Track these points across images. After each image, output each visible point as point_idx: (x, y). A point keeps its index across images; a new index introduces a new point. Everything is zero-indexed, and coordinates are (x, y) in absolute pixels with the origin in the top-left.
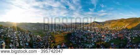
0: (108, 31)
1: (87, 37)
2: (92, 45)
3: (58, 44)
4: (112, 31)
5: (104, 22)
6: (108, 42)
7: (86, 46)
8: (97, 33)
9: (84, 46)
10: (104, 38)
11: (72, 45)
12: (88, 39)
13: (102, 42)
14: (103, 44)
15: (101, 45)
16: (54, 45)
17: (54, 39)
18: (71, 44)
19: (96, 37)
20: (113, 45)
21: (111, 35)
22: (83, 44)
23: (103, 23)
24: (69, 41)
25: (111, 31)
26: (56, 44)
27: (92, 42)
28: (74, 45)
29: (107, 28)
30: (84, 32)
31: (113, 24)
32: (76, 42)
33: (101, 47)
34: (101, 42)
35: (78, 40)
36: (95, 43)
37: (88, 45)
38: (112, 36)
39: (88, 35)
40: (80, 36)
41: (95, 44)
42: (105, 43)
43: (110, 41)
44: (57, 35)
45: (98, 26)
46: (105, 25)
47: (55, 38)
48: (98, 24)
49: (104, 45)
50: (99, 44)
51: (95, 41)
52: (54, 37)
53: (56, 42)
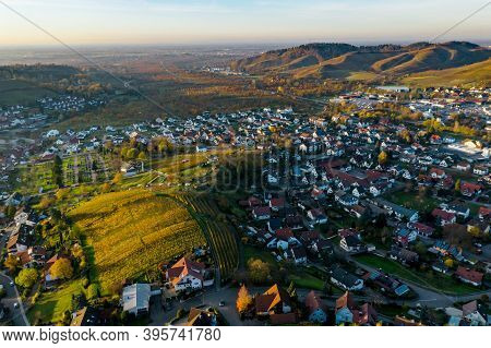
1: (428, 218)
3: (127, 272)
7: (412, 296)
9: (390, 294)
11: (272, 272)
12: (439, 235)
16: (90, 293)
17: (82, 238)
18: (257, 264)
24: (240, 234)
26: (106, 282)
28: (291, 268)
30: (407, 155)
32: (303, 250)
35: (324, 229)
37: (430, 297)
39: (451, 195)
40: (348, 196)
44: (112, 189)
47: (80, 225)
52: (70, 221)
53: (99, 260)
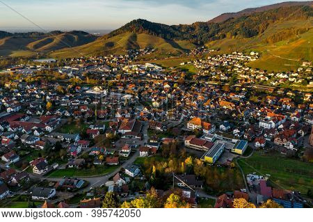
0: (233, 91)
2: (123, 175)
4: (262, 94)
5: (204, 26)
6: (225, 161)
8: (156, 104)
10: (199, 134)
12: (93, 143)
13: (189, 161)
14: (190, 170)
15: (179, 173)
19: (151, 131)
20: (254, 188)
21: (255, 121)
22: (61, 181)
23: (200, 35)
25: (255, 96)
27: (122, 160)
29: (223, 69)
30: (64, 101)
31: (276, 39)
32: (5, 186)
33: (183, 184)
34: (179, 158)
35: (18, 165)
36: (142, 167)
37: (96, 181)
38: (256, 133)
39: (94, 119)
40: (31, 137)
41: (143, 169)
42: (205, 163)
43: (238, 159)
45: (159, 56)
46: (211, 46)
48: (161, 44)
49: (200, 178)
50: (168, 167)
51: (143, 154)
